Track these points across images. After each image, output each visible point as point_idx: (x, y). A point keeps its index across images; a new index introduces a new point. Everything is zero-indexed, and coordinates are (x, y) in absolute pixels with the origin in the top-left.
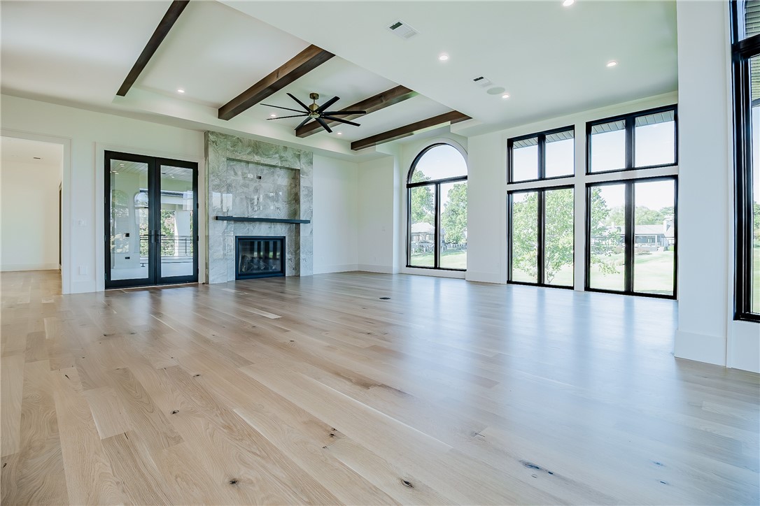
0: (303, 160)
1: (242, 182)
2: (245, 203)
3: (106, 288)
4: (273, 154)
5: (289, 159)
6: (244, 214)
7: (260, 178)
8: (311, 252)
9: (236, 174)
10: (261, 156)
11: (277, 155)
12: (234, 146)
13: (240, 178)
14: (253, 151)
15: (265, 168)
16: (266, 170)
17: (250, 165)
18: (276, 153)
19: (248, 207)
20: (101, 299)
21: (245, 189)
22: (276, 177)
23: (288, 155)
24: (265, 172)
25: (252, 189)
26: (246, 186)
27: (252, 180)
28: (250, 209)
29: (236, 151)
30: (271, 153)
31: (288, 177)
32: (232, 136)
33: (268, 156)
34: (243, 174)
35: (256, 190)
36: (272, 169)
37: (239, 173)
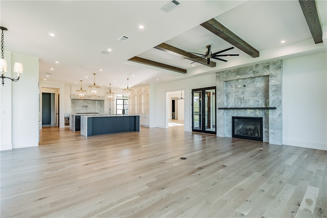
0: (271, 68)
1: (235, 90)
2: (237, 100)
3: (192, 131)
4: (248, 72)
5: (260, 71)
6: (236, 106)
7: (245, 86)
8: (281, 130)
9: (232, 87)
10: (241, 75)
11: (251, 71)
12: (227, 75)
13: (234, 89)
14: (237, 74)
15: (248, 80)
16: (249, 81)
17: (240, 80)
18: (250, 70)
19: (238, 102)
20: (191, 133)
21: (237, 93)
22: (256, 83)
23: (260, 69)
24: (248, 82)
25: (240, 93)
26: (238, 92)
27: (240, 88)
28: (239, 103)
29: (228, 77)
30: (247, 71)
31: (265, 81)
32: (226, 71)
33: (245, 74)
34: (236, 86)
35: (243, 93)
36: (253, 79)
37: (234, 86)
